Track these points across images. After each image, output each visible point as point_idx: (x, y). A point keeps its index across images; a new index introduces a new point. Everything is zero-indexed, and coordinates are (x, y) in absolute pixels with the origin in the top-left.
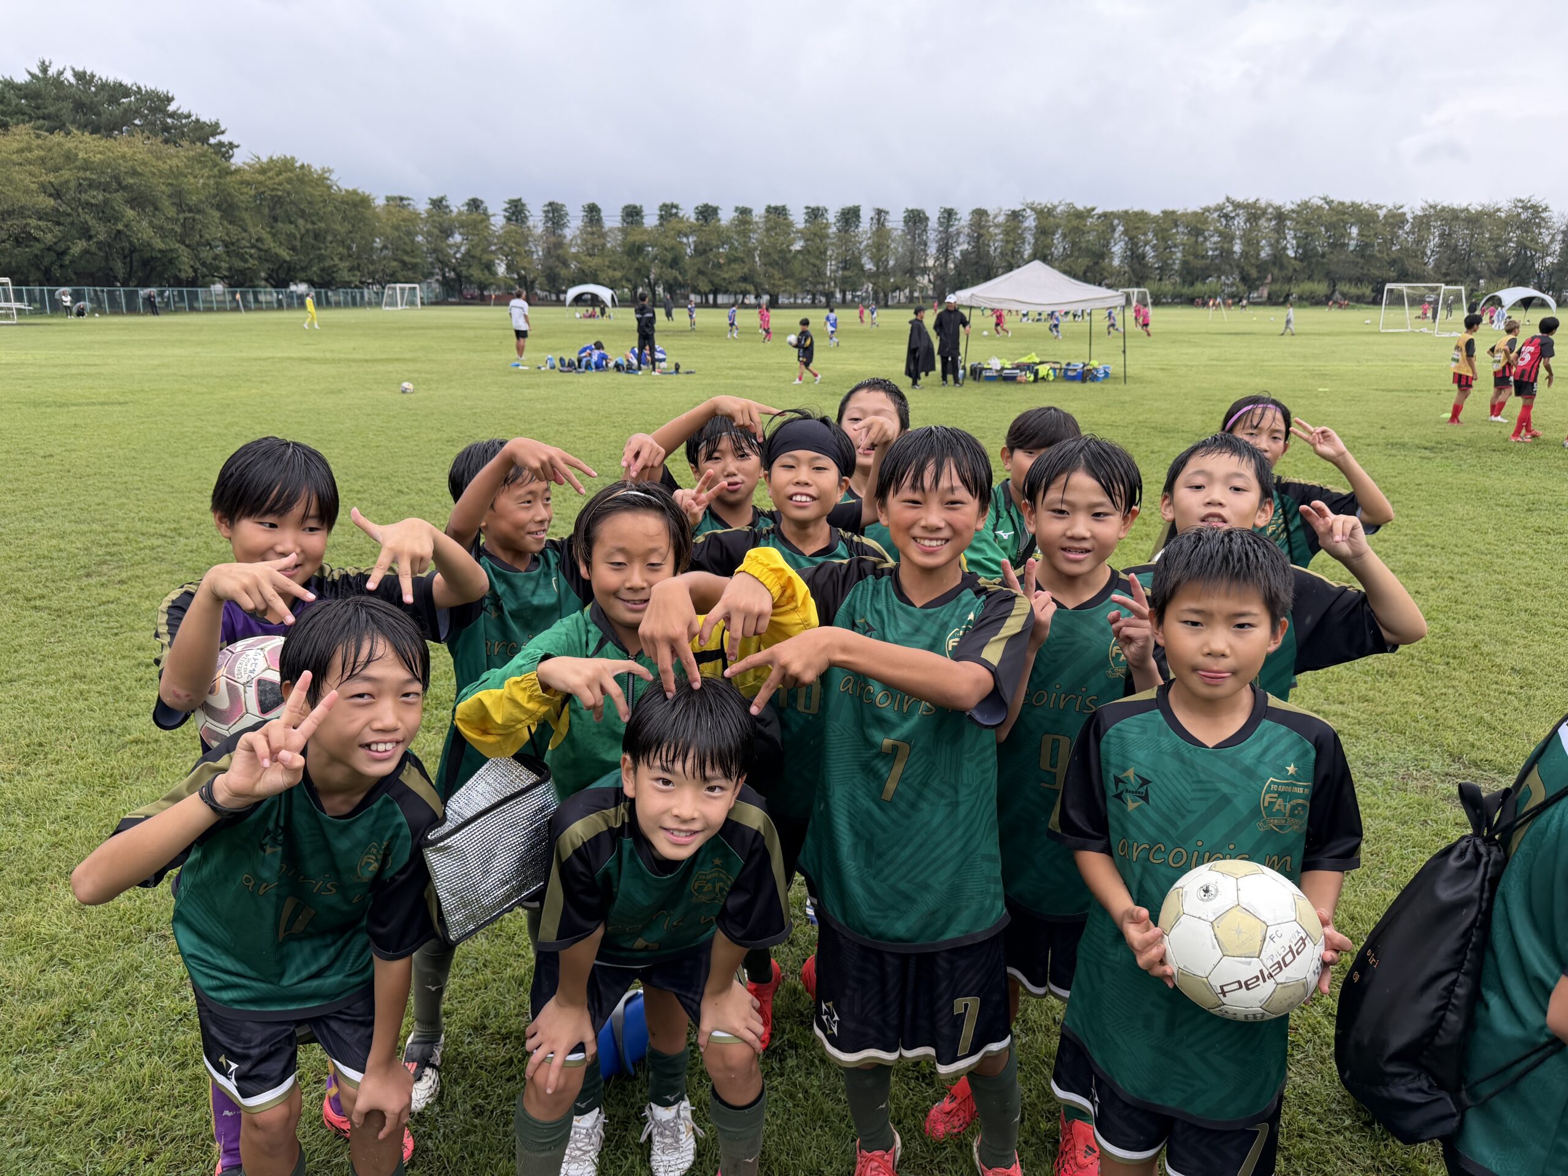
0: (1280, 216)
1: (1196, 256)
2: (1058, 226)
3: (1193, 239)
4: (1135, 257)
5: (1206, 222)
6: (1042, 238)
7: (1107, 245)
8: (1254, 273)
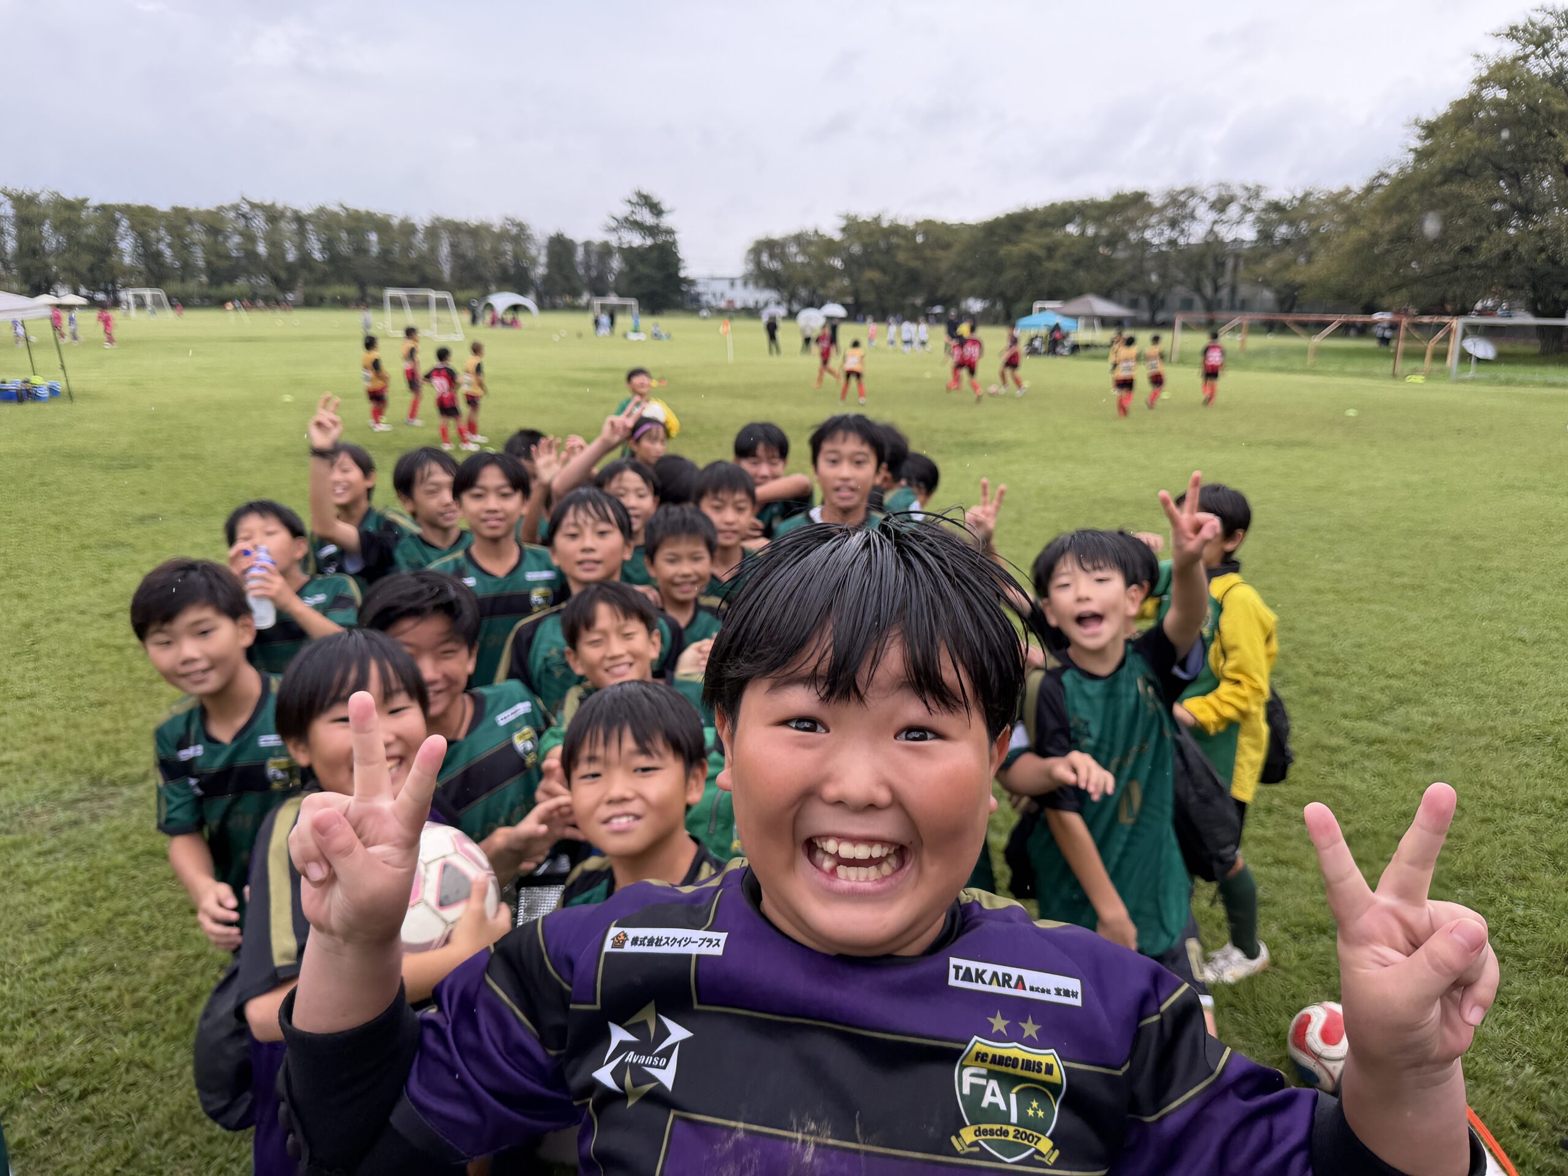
0: (299, 219)
1: (219, 255)
2: (45, 217)
3: (212, 239)
4: (149, 255)
5: (222, 220)
6: (27, 229)
7: (111, 239)
8: (283, 275)
